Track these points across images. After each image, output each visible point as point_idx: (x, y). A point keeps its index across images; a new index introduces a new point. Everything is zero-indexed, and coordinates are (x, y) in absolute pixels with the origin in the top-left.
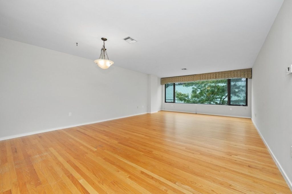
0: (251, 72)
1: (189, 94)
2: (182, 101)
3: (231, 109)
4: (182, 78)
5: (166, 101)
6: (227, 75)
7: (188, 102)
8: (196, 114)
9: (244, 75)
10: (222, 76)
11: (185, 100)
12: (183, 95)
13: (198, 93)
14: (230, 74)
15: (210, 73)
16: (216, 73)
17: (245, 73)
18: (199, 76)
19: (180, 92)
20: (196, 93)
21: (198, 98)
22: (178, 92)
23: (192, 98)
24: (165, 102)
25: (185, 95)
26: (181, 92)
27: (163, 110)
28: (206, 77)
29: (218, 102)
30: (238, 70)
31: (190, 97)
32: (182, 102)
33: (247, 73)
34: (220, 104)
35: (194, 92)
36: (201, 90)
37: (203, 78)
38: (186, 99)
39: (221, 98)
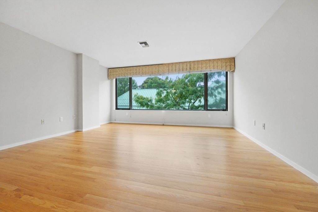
0: (234, 63)
1: (152, 98)
2: (144, 106)
3: (209, 116)
4: (142, 70)
5: (119, 107)
6: (205, 66)
7: (152, 108)
8: (163, 125)
9: (226, 67)
10: (198, 68)
11: (147, 105)
12: (145, 98)
13: (163, 95)
14: (208, 65)
15: (181, 62)
16: (190, 62)
17: (227, 65)
18: (167, 67)
19: (141, 95)
20: (161, 95)
21: (163, 103)
22: (138, 95)
23: (156, 102)
24: (117, 109)
25: (147, 98)
26: (143, 95)
27: (112, 122)
28: (177, 68)
29: (187, 108)
30: (218, 59)
31: (154, 102)
32: (144, 108)
33: (229, 63)
34: (188, 110)
35: (159, 94)
36: (167, 92)
37: (172, 70)
38: (149, 103)
39: (190, 102)
